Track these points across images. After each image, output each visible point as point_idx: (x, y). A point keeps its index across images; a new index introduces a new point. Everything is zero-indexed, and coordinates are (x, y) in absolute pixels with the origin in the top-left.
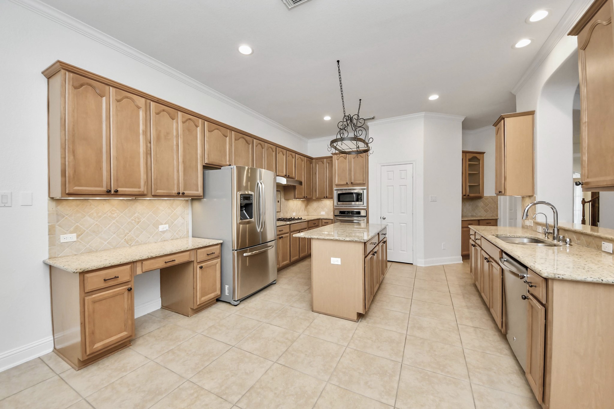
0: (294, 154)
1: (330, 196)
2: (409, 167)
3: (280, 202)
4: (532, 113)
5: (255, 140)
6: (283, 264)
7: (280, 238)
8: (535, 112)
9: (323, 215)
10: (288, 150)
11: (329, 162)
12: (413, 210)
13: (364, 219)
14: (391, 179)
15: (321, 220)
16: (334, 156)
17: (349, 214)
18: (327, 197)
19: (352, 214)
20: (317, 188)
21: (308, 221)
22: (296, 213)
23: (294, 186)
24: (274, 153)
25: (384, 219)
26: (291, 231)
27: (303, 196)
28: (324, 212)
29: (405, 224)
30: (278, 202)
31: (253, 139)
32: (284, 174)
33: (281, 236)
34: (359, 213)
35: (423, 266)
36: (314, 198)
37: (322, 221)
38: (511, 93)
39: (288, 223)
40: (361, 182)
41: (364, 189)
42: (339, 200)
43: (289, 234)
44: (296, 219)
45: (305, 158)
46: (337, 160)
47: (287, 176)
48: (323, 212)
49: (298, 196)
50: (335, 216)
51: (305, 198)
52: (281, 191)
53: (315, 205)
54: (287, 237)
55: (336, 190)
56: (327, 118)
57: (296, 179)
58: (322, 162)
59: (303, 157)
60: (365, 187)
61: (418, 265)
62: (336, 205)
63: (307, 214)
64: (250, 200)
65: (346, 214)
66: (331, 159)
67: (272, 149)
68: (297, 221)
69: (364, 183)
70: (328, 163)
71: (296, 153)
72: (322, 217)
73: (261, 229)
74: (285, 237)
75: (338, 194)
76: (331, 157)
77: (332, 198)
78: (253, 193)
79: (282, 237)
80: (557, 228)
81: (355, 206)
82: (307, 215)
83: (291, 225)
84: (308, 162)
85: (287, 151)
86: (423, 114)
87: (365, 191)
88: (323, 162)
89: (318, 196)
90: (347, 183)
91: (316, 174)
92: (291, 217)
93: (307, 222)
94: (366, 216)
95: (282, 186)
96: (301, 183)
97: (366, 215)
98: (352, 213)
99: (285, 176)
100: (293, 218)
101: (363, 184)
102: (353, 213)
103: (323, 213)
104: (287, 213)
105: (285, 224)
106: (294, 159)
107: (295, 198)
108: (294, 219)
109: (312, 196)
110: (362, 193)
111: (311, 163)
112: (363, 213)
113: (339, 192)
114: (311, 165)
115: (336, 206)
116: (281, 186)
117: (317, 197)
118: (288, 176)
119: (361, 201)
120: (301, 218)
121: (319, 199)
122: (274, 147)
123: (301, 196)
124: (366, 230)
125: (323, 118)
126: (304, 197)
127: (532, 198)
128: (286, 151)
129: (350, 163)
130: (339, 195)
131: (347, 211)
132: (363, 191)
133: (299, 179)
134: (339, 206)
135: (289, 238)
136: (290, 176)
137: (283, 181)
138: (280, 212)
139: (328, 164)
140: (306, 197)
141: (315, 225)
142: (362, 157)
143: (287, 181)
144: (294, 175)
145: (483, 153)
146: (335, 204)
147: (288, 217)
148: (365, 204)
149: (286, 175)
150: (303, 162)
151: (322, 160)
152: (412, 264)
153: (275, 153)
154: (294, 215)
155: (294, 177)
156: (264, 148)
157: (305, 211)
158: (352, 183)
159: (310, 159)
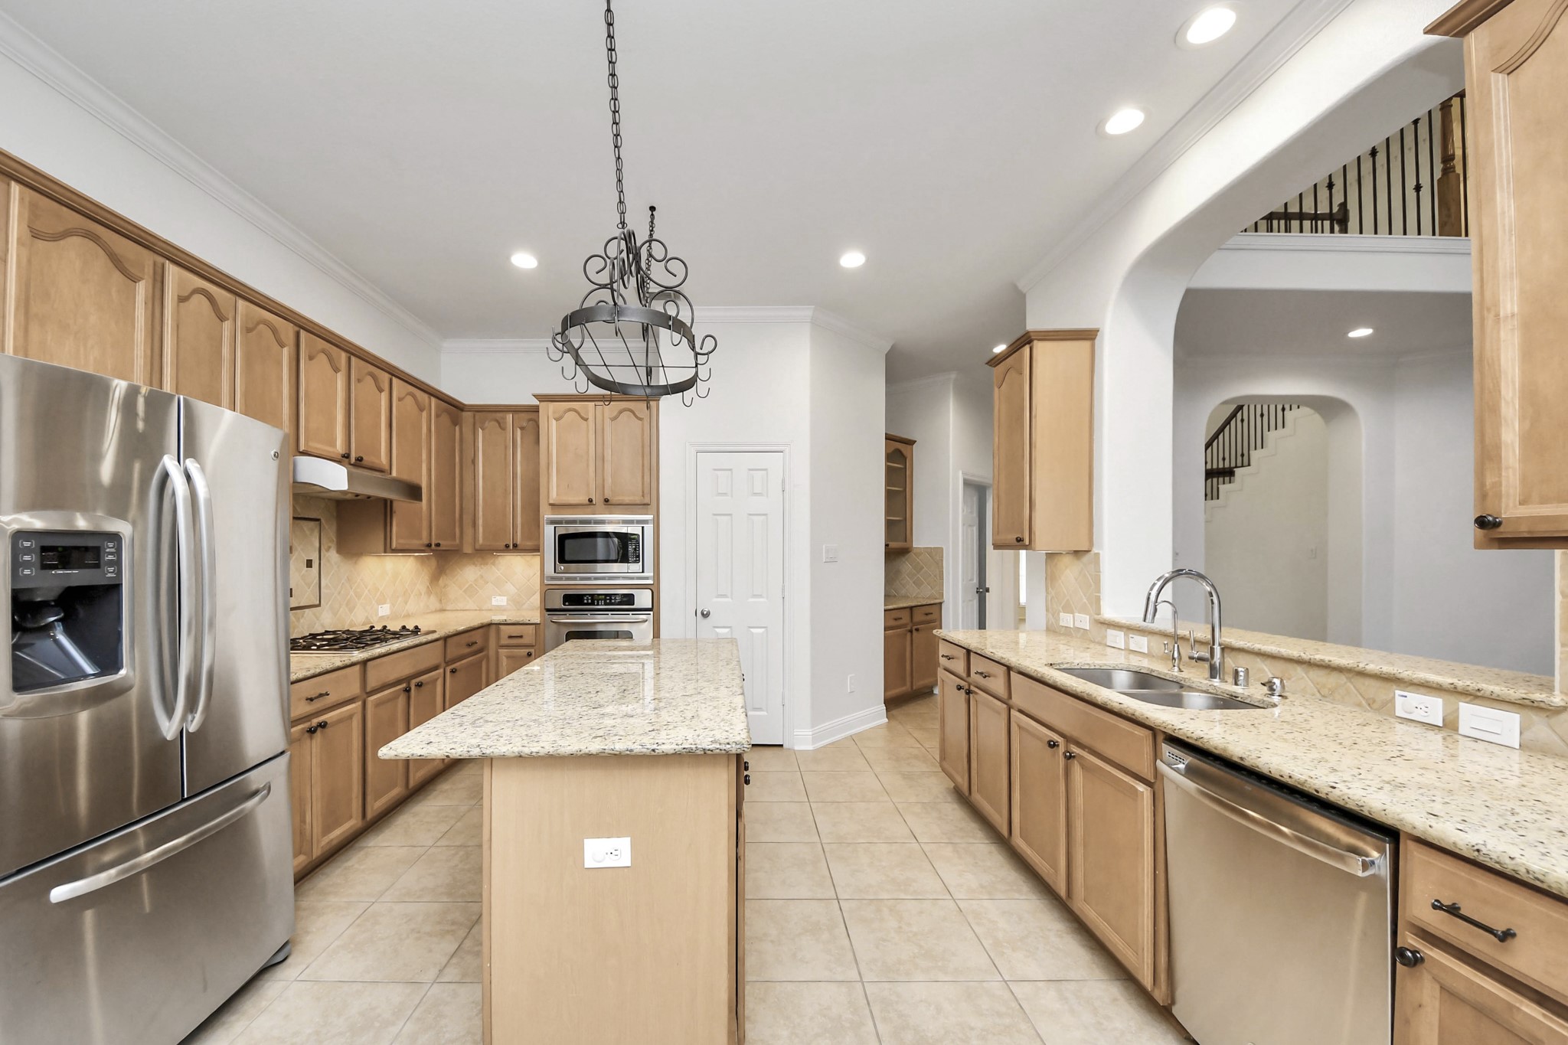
0: (385, 377)
1: (529, 544)
2: (773, 461)
3: (315, 564)
4: (1089, 335)
5: (172, 271)
6: (325, 840)
7: (312, 731)
8: (1099, 333)
9: (500, 609)
10: (354, 352)
11: (525, 424)
12: (784, 586)
13: (644, 617)
14: (725, 494)
15: (494, 626)
16: (543, 406)
17: (598, 605)
18: (515, 546)
19: (606, 604)
20: (481, 513)
21: (445, 639)
22: (393, 605)
23: (385, 500)
24: (286, 353)
25: (705, 615)
26: (368, 690)
27: (426, 542)
28: (505, 598)
29: (763, 630)
30: (309, 564)
31: (160, 259)
32: (340, 448)
33: (315, 722)
34: (629, 599)
35: (810, 748)
36: (468, 549)
37: (498, 632)
38: (1015, 288)
39: (357, 655)
40: (638, 499)
41: (646, 522)
42: (562, 557)
43: (355, 706)
44: (397, 635)
45: (433, 400)
46: (557, 419)
47: (353, 460)
48: (498, 597)
49: (402, 541)
50: (548, 610)
51: (432, 551)
52: (323, 521)
53: (469, 573)
54: (350, 717)
55: (552, 522)
56: (524, 261)
57: (394, 474)
58: (499, 424)
59: (426, 396)
60: (650, 517)
61: (796, 748)
62: (552, 574)
63: (438, 606)
64: (97, 566)
65: (588, 604)
66: (532, 416)
67: (275, 331)
68: (395, 645)
69: (647, 502)
70: (522, 428)
71: (394, 372)
72: (497, 618)
73: (184, 719)
74: (340, 721)
75: (560, 536)
76: (535, 410)
77: (538, 550)
78: (123, 527)
79: (323, 725)
80: (1220, 645)
81: (613, 575)
82: (436, 611)
83: (369, 663)
84: (445, 418)
85: (353, 359)
86: (807, 312)
87: (649, 529)
88: (501, 426)
89: (481, 541)
90: (590, 501)
91: (474, 462)
92: (372, 627)
93: (440, 643)
94: (654, 608)
95: (330, 499)
96: (413, 492)
97: (650, 607)
98: (605, 600)
99: (344, 459)
100: (378, 627)
101: (643, 506)
102: (611, 599)
103: (500, 601)
104: (351, 610)
105: (338, 664)
106: (384, 396)
107: (389, 549)
108: (382, 635)
109: (458, 541)
110: (638, 535)
111: (456, 422)
112: (643, 599)
113: (563, 530)
114: (457, 428)
115: (553, 578)
116: (324, 499)
117: (477, 547)
118: (360, 459)
119: (637, 561)
120: (416, 627)
121: (485, 553)
122: (287, 330)
123: (415, 543)
124: (650, 653)
125: (508, 258)
126: (429, 545)
127: (1086, 558)
128: (349, 358)
129: (599, 432)
130: (562, 540)
131: (590, 595)
132: (643, 527)
133: (405, 477)
134: (561, 579)
135: (356, 723)
136: (368, 459)
137: (334, 478)
138: (319, 605)
139: (519, 432)
140: (438, 545)
141: (474, 648)
142: (640, 419)
143: (351, 478)
144: (384, 459)
145: (911, 443)
146: (549, 569)
147: (359, 627)
148: (649, 573)
149: (347, 456)
150: (424, 414)
151: (499, 415)
152: (781, 746)
153: (294, 356)
154: (382, 614)
155: (387, 467)
156: (231, 315)
157: (430, 596)
158: (606, 501)
159: (453, 408)
